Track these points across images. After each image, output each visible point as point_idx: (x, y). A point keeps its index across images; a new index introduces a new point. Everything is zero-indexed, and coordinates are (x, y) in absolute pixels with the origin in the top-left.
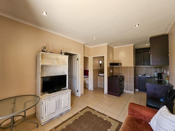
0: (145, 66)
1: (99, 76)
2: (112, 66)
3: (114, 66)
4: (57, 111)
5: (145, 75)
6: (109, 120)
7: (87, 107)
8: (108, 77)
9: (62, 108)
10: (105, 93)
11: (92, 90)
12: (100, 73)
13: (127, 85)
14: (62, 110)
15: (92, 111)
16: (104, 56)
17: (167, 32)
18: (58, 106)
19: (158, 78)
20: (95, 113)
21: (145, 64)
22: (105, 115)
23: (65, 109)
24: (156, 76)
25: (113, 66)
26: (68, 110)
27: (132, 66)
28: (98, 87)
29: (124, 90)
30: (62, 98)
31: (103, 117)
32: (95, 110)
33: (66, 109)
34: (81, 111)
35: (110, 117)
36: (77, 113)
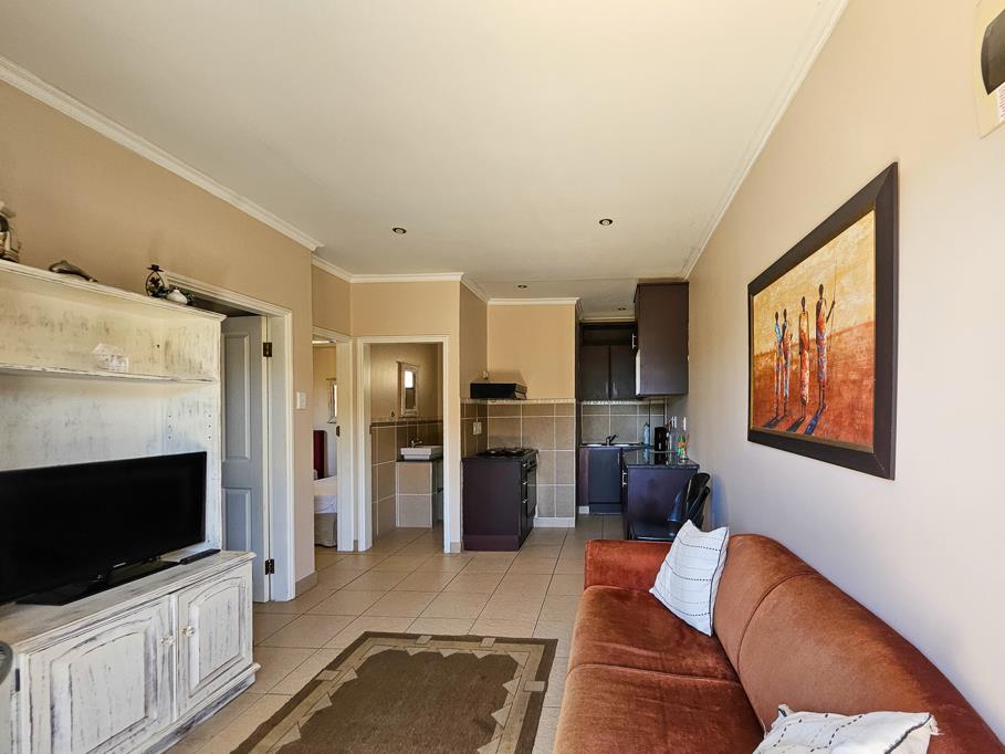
0: (614, 403)
1: (401, 459)
2: (478, 401)
3: (489, 402)
4: (154, 714)
5: (611, 439)
6: (501, 650)
7: (367, 635)
8: (463, 460)
9: (195, 680)
10: (447, 550)
11: (362, 547)
12: (410, 446)
13: (550, 490)
14: (196, 699)
15: (400, 645)
16: (442, 344)
17: (686, 275)
18: (162, 678)
19: (656, 449)
20: (422, 650)
21: (615, 392)
22: (479, 639)
23: (218, 683)
24: (646, 442)
25: (483, 402)
26: (236, 689)
27: (570, 401)
28: (396, 528)
29: (536, 516)
30: (195, 613)
31: (466, 648)
32: (416, 637)
33: (223, 685)
34: (332, 666)
35: (499, 640)
36: (314, 684)
